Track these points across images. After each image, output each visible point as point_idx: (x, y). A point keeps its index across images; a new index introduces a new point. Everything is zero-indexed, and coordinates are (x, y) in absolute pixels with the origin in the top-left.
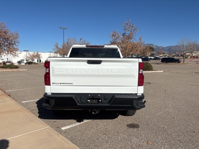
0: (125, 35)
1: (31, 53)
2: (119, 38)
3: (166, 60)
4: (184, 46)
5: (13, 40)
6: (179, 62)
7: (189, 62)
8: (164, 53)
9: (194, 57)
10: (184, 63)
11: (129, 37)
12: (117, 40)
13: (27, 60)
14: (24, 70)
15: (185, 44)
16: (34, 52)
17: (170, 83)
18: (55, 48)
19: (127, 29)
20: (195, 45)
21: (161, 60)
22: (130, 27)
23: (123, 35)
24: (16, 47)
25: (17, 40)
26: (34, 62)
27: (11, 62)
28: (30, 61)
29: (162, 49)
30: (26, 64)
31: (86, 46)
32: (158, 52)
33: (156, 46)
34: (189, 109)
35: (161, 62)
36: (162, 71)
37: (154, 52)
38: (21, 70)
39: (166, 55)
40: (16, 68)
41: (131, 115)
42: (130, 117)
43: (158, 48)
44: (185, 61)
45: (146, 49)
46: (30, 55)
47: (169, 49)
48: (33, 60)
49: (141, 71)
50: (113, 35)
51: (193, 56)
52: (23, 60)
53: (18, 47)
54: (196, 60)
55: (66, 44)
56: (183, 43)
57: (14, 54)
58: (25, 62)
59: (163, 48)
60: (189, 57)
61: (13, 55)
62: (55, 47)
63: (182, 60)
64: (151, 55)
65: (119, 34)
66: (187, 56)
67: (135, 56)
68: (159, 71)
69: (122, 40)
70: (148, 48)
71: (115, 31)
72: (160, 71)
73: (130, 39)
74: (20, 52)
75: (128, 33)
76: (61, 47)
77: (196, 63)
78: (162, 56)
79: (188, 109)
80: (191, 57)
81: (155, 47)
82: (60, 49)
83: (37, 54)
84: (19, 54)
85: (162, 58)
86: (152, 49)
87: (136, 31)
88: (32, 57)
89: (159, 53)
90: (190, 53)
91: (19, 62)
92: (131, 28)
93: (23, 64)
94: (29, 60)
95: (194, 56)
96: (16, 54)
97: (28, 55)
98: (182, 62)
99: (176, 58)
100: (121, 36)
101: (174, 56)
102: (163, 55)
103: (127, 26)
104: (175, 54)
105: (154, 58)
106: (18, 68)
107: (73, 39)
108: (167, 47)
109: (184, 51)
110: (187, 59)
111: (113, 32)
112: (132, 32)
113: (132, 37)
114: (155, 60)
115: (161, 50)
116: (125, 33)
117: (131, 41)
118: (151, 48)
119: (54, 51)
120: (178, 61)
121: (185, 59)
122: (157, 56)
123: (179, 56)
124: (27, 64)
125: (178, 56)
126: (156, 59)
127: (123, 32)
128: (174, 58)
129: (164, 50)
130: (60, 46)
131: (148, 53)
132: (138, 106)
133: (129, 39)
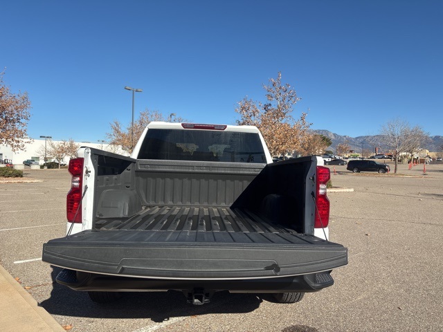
0: (269, 107)
1: (57, 143)
2: (257, 115)
3: (358, 166)
4: (396, 137)
5: (15, 112)
6: (386, 170)
7: (406, 172)
8: (351, 151)
9: (416, 161)
10: (397, 172)
11: (279, 114)
12: (252, 118)
13: (46, 159)
14: (36, 181)
15: (398, 131)
16: (65, 141)
17: (372, 217)
18: (112, 134)
19: (273, 95)
20: (419, 136)
21: (346, 166)
22: (281, 90)
23: (265, 108)
24: (20, 129)
25: (24, 113)
26: (62, 163)
27: (7, 163)
28: (52, 161)
29: (348, 142)
30: (42, 167)
31: (183, 125)
32: (340, 147)
33: (334, 134)
34: (430, 284)
35: (348, 169)
36: (352, 190)
37: (330, 148)
38: (28, 181)
39: (357, 154)
40: (17, 176)
41: (292, 300)
42: (290, 305)
43: (339, 139)
44: (398, 168)
45: (314, 140)
46: (53, 147)
47: (363, 142)
48: (59, 158)
49: (323, 189)
50: (243, 108)
51: (414, 159)
52: (38, 158)
53: (25, 128)
54: (420, 166)
55: (138, 124)
56: (392, 130)
57: (15, 144)
58: (42, 162)
59: (349, 140)
60: (406, 160)
61: (12, 145)
62: (113, 130)
63: (391, 167)
64: (325, 154)
65: (257, 106)
66: (402, 157)
67: (289, 154)
68: (345, 190)
69: (262, 120)
70: (319, 139)
71: (248, 100)
72: (348, 190)
73: (280, 118)
74: (28, 140)
75: (275, 105)
76: (127, 132)
77: (422, 173)
78: (347, 156)
79: (427, 283)
80: (411, 160)
81: (333, 137)
82: (123, 136)
83: (71, 145)
84: (26, 145)
85: (348, 161)
86: (326, 141)
87: (293, 100)
88: (59, 152)
89: (342, 150)
90: (407, 151)
91: (27, 163)
92: (283, 94)
93: (35, 167)
94: (51, 158)
95: (416, 157)
96: (20, 144)
97: (49, 148)
98: (392, 171)
99: (378, 161)
100: (262, 111)
101: (373, 157)
102: (349, 155)
103: (273, 89)
104: (375, 154)
105: (330, 160)
106: (22, 176)
107: (154, 114)
108: (357, 138)
109: (395, 148)
110: (402, 165)
111: (243, 102)
112: (286, 101)
113: (284, 114)
114: (335, 164)
115: (345, 144)
116: (270, 105)
117: (283, 122)
118: (324, 139)
119: (110, 140)
120: (383, 168)
121: (398, 165)
122: (337, 157)
123: (383, 157)
124: (46, 168)
125: (381, 156)
126: (336, 162)
127: (265, 101)
128: (373, 162)
129: (352, 145)
130: (125, 130)
131: (319, 149)
132: (315, 282)
133: (278, 117)
